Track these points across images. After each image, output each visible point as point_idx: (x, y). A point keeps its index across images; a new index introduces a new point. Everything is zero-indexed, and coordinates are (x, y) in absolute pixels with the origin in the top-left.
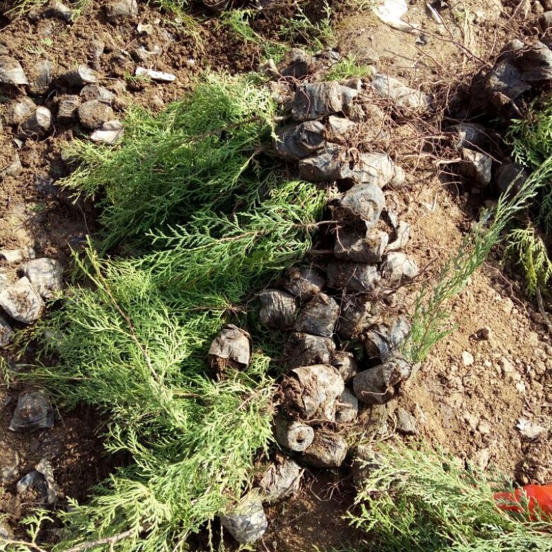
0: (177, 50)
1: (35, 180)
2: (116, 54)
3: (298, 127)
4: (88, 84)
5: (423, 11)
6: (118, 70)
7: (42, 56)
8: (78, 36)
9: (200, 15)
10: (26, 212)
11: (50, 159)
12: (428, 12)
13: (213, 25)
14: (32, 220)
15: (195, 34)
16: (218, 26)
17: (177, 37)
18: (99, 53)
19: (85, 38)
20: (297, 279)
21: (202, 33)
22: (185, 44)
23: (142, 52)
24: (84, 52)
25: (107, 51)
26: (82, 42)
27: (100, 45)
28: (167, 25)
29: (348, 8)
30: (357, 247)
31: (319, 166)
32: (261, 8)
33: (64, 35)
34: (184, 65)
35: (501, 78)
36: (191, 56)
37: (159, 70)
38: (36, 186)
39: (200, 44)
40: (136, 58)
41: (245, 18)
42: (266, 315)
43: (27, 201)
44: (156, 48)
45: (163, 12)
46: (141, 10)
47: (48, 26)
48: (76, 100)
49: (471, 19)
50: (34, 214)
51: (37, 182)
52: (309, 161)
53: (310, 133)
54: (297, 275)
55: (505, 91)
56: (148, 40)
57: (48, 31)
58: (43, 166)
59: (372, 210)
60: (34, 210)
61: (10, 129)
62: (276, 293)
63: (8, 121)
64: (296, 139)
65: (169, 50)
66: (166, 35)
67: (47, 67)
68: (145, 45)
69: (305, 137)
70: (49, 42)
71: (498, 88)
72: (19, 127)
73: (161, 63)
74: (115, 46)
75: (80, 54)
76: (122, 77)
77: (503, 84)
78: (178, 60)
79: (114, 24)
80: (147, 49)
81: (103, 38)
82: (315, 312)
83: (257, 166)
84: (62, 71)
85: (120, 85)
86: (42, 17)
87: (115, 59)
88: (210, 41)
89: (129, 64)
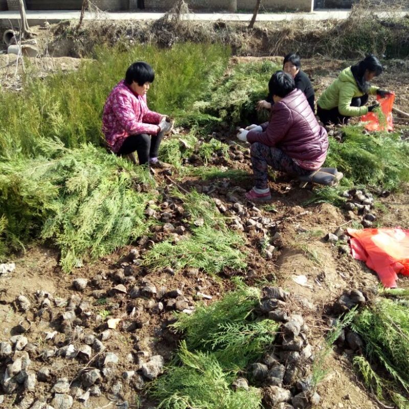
0: (213, 288)
1: (155, 329)
2: (189, 287)
3: (268, 300)
4: (180, 295)
5: (313, 282)
6: (190, 292)
7: (163, 285)
8: (175, 280)
9: (222, 277)
10: (150, 341)
11: (162, 321)
12: (315, 282)
13: (227, 281)
14: (152, 344)
15: (220, 283)
16: (229, 282)
17: (213, 284)
18: (183, 286)
19: (178, 281)
20: (268, 357)
21: (223, 284)
22: (216, 287)
23: (200, 287)
24: (177, 285)
25: (185, 286)
26: (177, 282)
27: (183, 283)
28: (209, 279)
29: (283, 278)
30: (291, 343)
31: (276, 313)
32: (247, 277)
33: (170, 279)
34: (215, 294)
35: (343, 300)
36: (218, 291)
37: (206, 294)
38: (155, 331)
39: (222, 287)
40: (197, 289)
41: (241, 279)
42: (255, 372)
43: (151, 336)
44: (205, 286)
45: (208, 275)
46: (199, 273)
47: (165, 275)
48: (174, 301)
49: (334, 286)
50: (153, 342)
51: (156, 330)
52: (273, 312)
53: (273, 302)
54: (268, 355)
55: (345, 305)
56: (202, 283)
57: (165, 277)
58: (158, 324)
59: (295, 329)
60: (153, 340)
61: (145, 310)
62: (260, 364)
63: (146, 306)
64: (268, 304)
65: (210, 288)
66: (208, 282)
67: (164, 289)
68: (201, 285)
69: (271, 303)
70: (165, 280)
71: (342, 304)
72: (150, 309)
73: (207, 292)
74: (189, 285)
75: (175, 286)
76: (191, 295)
77: (344, 303)
78: (213, 292)
79: (189, 277)
80: (202, 287)
81: (185, 281)
82: (275, 368)
83: (253, 315)
84: (169, 291)
85: (191, 298)
86: (163, 272)
87: (189, 289)
88: (226, 287)
89: (194, 291)
